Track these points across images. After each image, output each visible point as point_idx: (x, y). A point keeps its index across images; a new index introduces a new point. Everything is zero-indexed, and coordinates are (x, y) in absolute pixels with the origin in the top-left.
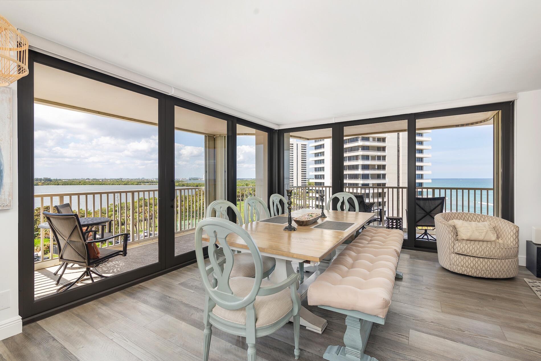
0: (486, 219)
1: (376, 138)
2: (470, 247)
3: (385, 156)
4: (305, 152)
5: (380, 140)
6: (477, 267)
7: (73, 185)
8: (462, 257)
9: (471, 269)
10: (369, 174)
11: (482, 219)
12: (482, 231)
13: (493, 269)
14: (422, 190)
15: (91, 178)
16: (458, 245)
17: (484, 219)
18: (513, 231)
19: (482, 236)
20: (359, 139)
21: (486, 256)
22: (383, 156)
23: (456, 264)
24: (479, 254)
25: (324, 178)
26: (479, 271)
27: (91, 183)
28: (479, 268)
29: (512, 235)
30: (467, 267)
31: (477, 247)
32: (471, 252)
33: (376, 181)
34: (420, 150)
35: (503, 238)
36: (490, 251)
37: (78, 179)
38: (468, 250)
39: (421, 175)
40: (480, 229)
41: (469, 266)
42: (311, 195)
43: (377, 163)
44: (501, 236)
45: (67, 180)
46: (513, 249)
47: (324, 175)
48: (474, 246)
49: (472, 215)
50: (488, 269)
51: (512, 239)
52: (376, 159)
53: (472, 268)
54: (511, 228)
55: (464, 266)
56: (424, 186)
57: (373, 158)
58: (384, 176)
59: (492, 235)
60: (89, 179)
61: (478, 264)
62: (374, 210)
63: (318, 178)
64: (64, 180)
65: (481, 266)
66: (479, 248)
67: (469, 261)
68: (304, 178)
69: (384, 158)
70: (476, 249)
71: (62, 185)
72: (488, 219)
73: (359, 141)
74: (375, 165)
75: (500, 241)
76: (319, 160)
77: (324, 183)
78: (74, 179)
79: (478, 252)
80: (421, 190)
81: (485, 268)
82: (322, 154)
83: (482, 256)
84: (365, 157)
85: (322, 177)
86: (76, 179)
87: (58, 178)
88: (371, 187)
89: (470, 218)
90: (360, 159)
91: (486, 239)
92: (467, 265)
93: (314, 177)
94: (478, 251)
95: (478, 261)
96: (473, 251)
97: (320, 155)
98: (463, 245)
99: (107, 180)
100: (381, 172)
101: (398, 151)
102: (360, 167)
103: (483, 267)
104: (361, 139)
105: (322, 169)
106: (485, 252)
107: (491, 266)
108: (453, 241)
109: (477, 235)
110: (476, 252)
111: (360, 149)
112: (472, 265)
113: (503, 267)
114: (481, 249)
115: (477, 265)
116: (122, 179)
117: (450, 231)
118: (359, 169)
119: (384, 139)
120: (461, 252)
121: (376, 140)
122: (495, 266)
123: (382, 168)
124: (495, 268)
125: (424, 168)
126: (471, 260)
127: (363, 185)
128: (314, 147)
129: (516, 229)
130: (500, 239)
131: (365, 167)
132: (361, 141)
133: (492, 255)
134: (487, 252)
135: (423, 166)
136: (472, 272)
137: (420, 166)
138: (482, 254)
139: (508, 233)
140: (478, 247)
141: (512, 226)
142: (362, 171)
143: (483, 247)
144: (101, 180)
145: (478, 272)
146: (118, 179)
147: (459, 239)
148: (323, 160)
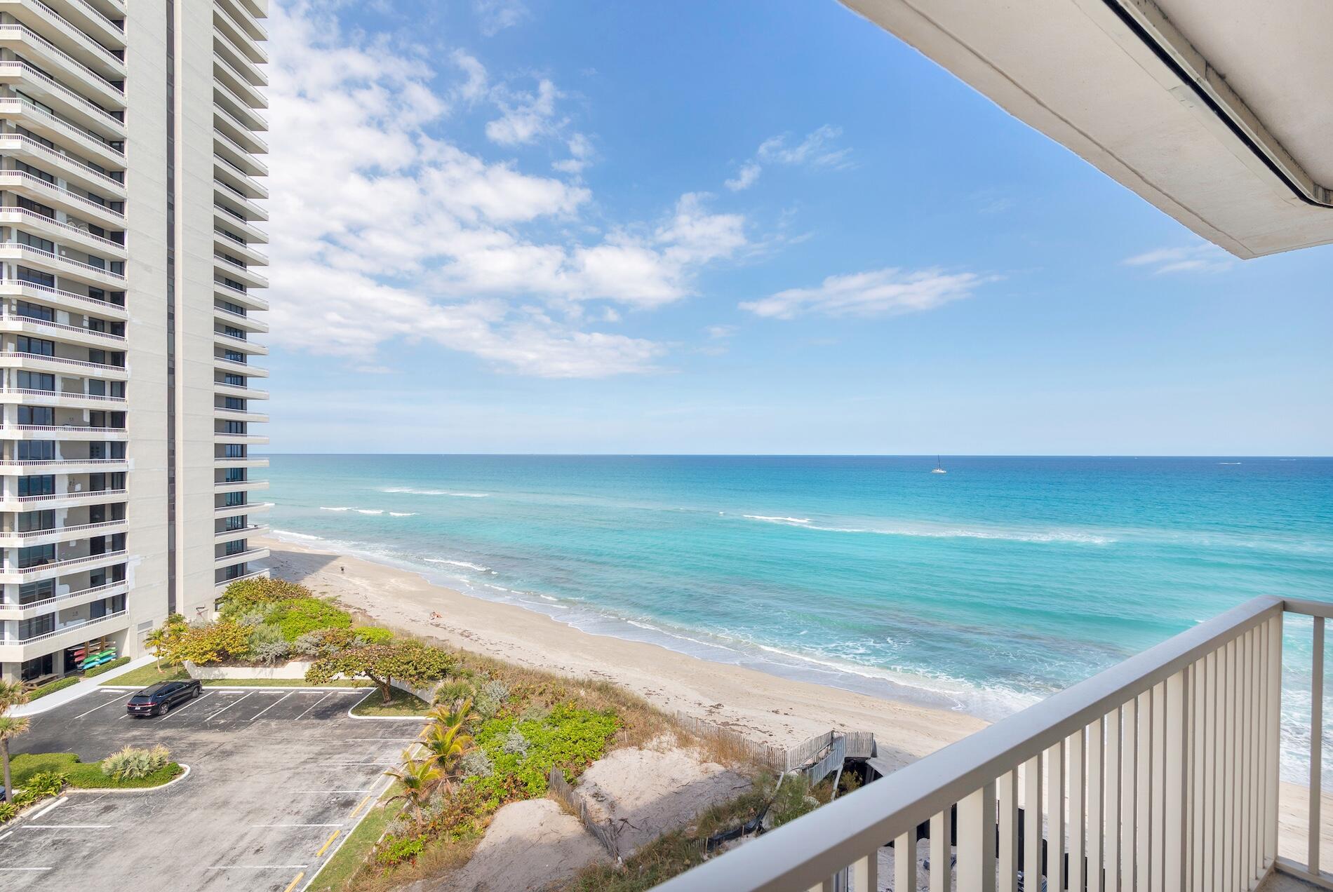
1: (86, 318)
3: (122, 384)
5: (100, 326)
10: (54, 441)
20: (6, 307)
22: (113, 383)
33: (86, 465)
34: (237, 376)
43: (88, 403)
52: (87, 388)
57: (73, 385)
58: (118, 450)
69: (118, 388)
73: (6, 317)
74: (79, 411)
84: (36, 381)
88: (63, 489)
90: (9, 384)
100: (108, 435)
101: (171, 371)
102: (10, 415)
104: (14, 308)
111: (10, 344)
118: (6, 424)
119: (118, 326)
121: (86, 324)
123: (108, 421)
127: (25, 480)
131: (35, 416)
135: (246, 422)
137: (237, 422)
142: (21, 432)
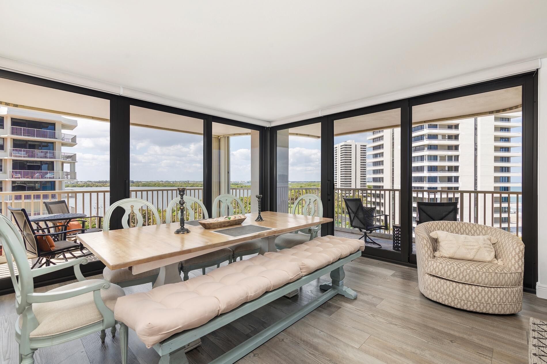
0: (489, 231)
1: (447, 136)
2: (445, 267)
3: (458, 156)
4: (364, 153)
5: (451, 137)
6: (454, 294)
7: (150, 186)
8: (437, 280)
9: (447, 297)
10: (437, 176)
11: (484, 232)
12: (472, 247)
13: (477, 300)
14: (509, 195)
15: (164, 180)
16: (431, 263)
17: (486, 232)
18: (515, 249)
19: (472, 254)
20: (425, 137)
21: (466, 281)
22: (455, 156)
23: (430, 288)
24: (456, 277)
25: (383, 181)
26: (458, 301)
27: (164, 185)
28: (457, 296)
29: (513, 255)
30: (442, 293)
31: (454, 268)
32: (445, 274)
33: (446, 184)
34: (505, 148)
35: (503, 259)
36: (471, 275)
37: (154, 181)
38: (443, 272)
39: (507, 178)
40: (469, 244)
41: (445, 293)
42: (369, 199)
43: (447, 164)
44: (502, 255)
45: (146, 182)
46: (509, 274)
47: (383, 178)
48: (450, 267)
49: (470, 227)
50: (470, 299)
51: (513, 261)
52: (447, 159)
53: (448, 295)
54: (513, 246)
55: (439, 291)
56: (511, 190)
57: (443, 158)
58: (456, 179)
59: (487, 254)
60: (163, 181)
61: (456, 290)
62: (376, 216)
63: (377, 181)
64: (143, 182)
65: (461, 293)
66: (457, 270)
67: (445, 287)
68: (363, 181)
69: (457, 158)
70: (452, 270)
71: (142, 186)
72: (491, 231)
73: (425, 140)
74: (445, 166)
75: (500, 262)
76: (377, 162)
77: (383, 186)
78: (151, 182)
79: (455, 275)
80: (506, 195)
81: (466, 297)
82: (382, 154)
83: (461, 280)
84: (432, 158)
85: (381, 180)
86: (152, 181)
87: (139, 181)
88: (439, 191)
89: (467, 229)
90: (425, 160)
91: (476, 258)
92: (442, 291)
93: (372, 180)
94: (455, 273)
95: (456, 286)
96: (449, 273)
97: (378, 156)
98: (436, 265)
99: (177, 182)
100: (453, 174)
102: (426, 169)
103: (462, 295)
104: (427, 137)
105: (381, 171)
106: (464, 275)
107: (474, 296)
108: (427, 257)
109: (462, 253)
110: (452, 274)
111: (426, 148)
112: (448, 291)
113: (493, 298)
114: (458, 272)
115: (454, 292)
116: (189, 181)
117: (424, 245)
118: (425, 171)
119: (457, 136)
120: (434, 273)
121: (447, 138)
122: (480, 296)
123: (453, 169)
124: (480, 299)
125: (511, 169)
126: (447, 285)
127: (429, 188)
128: (372, 148)
129: (519, 247)
130: (499, 260)
131: (431, 169)
132: (427, 139)
133: (475, 281)
134: (468, 276)
135: (510, 167)
136: (448, 301)
137: (505, 167)
138: (461, 278)
139: (509, 253)
140: (456, 268)
141: (515, 243)
142: (428, 174)
143: (462, 269)
144: (172, 183)
145: (456, 302)
146: (186, 182)
147: (436, 255)
148: (383, 161)
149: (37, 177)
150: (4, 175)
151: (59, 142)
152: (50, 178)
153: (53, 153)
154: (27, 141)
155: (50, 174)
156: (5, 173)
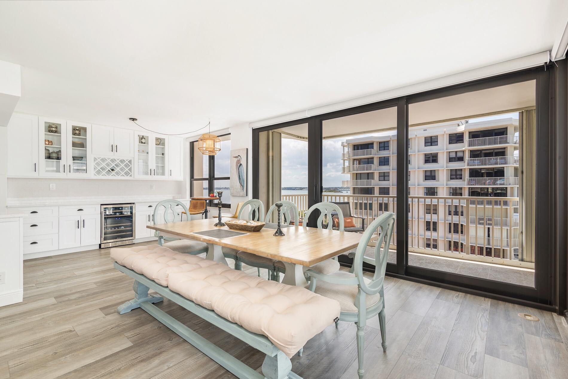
149: (488, 184)
150: (463, 182)
151: (511, 146)
152: (500, 184)
153: (504, 159)
154: (481, 151)
155: (501, 181)
156: (464, 181)
